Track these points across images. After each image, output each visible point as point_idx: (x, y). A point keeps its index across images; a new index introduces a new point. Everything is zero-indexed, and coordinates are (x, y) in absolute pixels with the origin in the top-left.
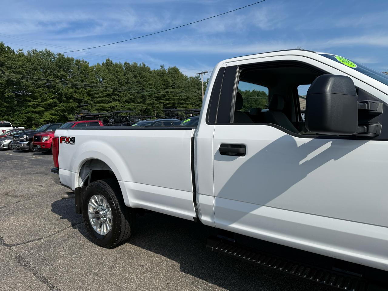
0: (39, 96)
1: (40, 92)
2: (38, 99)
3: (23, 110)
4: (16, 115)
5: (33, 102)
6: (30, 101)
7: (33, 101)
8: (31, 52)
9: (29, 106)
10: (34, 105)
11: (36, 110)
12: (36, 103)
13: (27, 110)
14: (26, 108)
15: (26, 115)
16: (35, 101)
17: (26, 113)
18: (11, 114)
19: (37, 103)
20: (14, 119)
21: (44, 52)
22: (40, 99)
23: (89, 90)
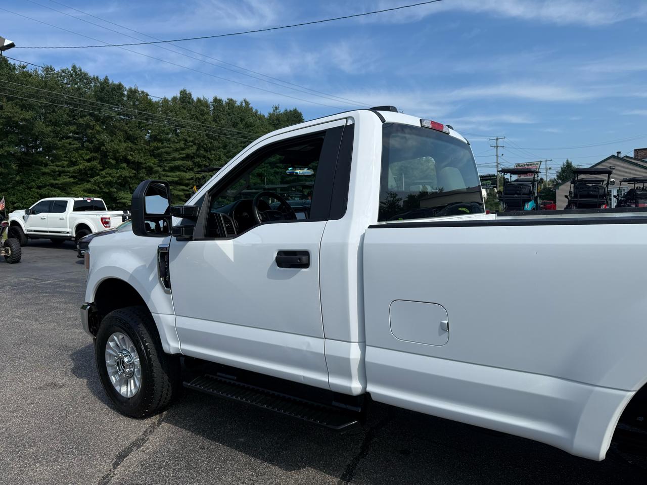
0: (63, 156)
1: (65, 147)
2: (62, 160)
3: (34, 181)
4: (19, 190)
5: (52, 167)
6: (46, 165)
7: (52, 164)
8: (43, 72)
9: (44, 174)
10: (54, 172)
11: (57, 182)
12: (57, 169)
13: (41, 182)
14: (39, 178)
15: (39, 191)
16: (55, 163)
17: (39, 187)
18: (9, 188)
19: (59, 168)
20: (14, 199)
21: (69, 72)
22: (64, 161)
23: (154, 147)
